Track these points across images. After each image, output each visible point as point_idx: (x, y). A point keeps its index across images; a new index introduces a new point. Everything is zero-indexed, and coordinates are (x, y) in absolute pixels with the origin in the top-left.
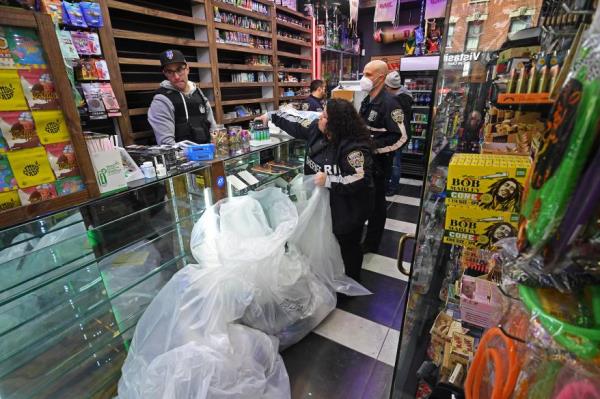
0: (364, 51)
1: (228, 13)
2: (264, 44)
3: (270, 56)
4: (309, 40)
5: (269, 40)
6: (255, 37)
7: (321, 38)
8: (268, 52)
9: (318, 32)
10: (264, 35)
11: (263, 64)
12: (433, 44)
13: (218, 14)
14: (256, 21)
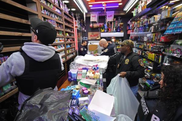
0: (85, 30)
1: (47, 10)
2: (60, 26)
3: (62, 31)
4: (73, 26)
5: (62, 25)
6: (57, 23)
7: (76, 25)
8: (62, 30)
9: (76, 23)
10: (61, 22)
11: (61, 35)
12: (110, 29)
13: (43, 10)
14: (57, 16)
